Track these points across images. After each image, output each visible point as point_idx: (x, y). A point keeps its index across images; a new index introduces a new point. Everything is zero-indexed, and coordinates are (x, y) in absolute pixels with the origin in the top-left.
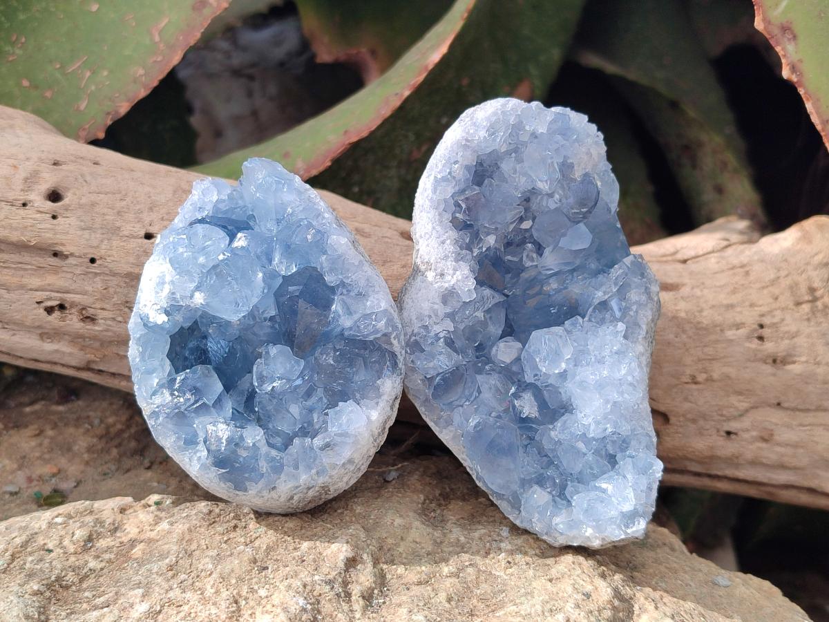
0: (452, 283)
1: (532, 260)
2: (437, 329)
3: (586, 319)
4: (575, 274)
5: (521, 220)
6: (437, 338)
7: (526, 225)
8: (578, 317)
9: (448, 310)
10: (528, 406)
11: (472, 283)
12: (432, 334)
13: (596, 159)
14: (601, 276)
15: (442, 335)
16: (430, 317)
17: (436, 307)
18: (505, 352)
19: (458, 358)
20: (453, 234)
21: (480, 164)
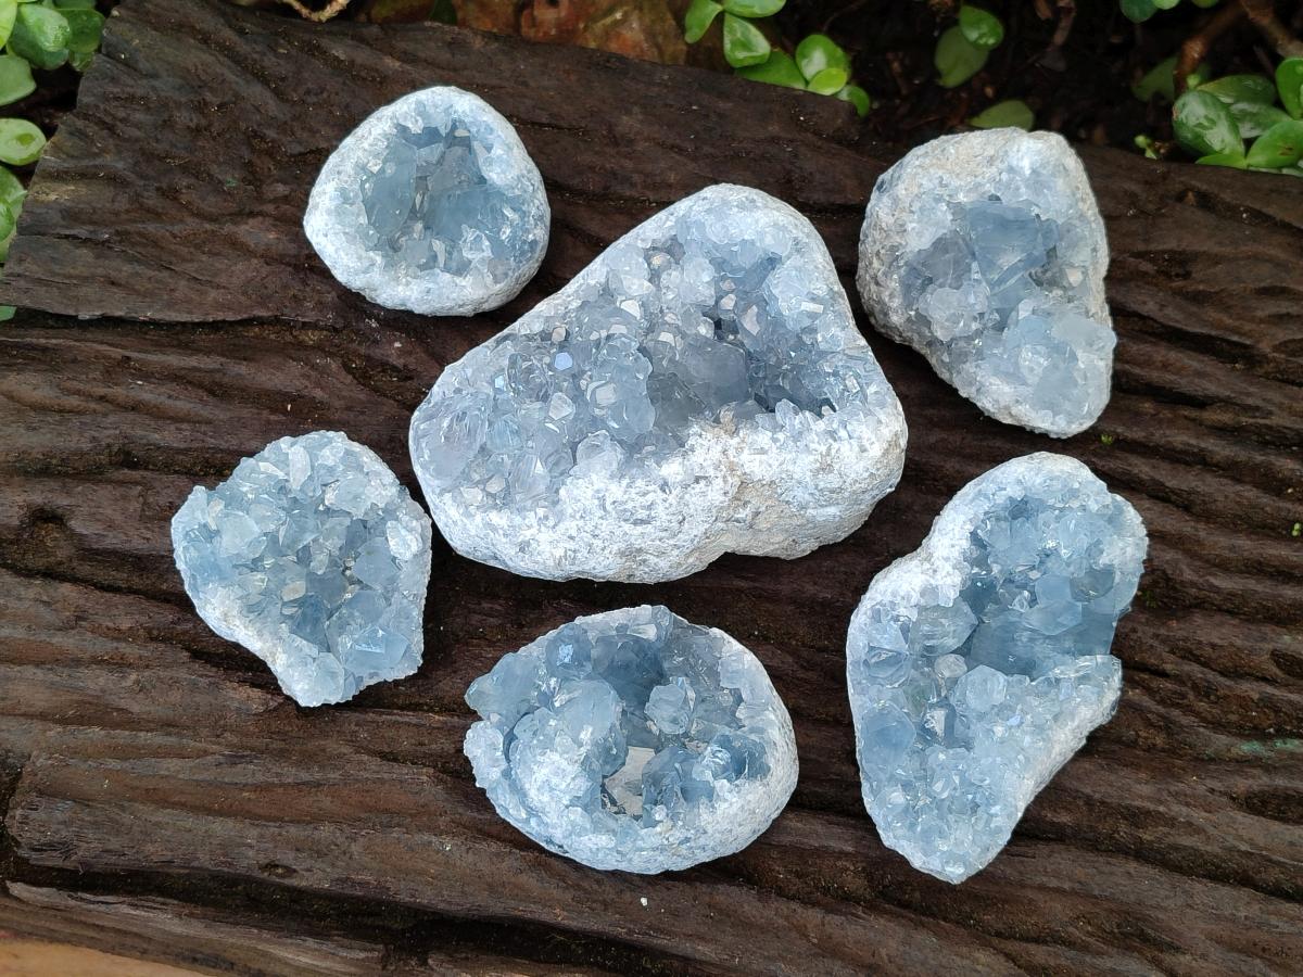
0: (938, 583)
1: (1022, 607)
2: (902, 611)
3: (1033, 683)
4: (1047, 641)
5: (1033, 568)
6: (896, 619)
7: (1034, 575)
8: (1028, 678)
9: (922, 602)
10: (937, 720)
11: (953, 594)
12: (895, 613)
13: (1128, 558)
14: (1067, 656)
15: (902, 619)
16: (903, 598)
17: (913, 593)
18: (949, 666)
19: (904, 647)
20: (965, 544)
21: (1024, 501)
